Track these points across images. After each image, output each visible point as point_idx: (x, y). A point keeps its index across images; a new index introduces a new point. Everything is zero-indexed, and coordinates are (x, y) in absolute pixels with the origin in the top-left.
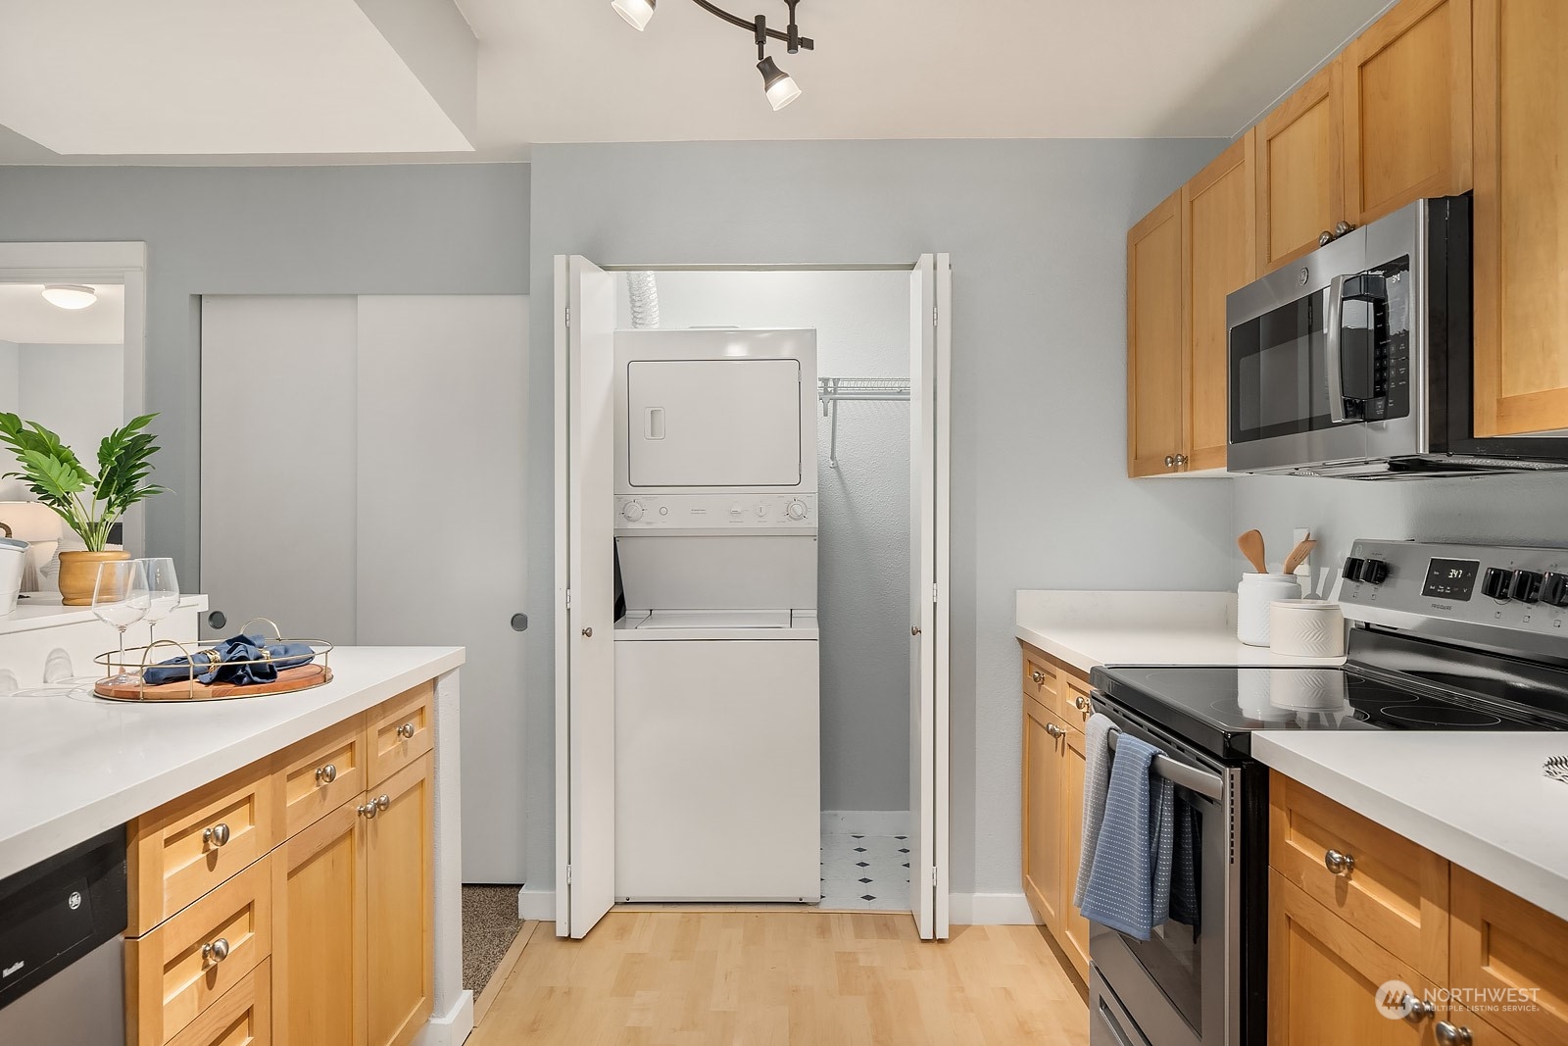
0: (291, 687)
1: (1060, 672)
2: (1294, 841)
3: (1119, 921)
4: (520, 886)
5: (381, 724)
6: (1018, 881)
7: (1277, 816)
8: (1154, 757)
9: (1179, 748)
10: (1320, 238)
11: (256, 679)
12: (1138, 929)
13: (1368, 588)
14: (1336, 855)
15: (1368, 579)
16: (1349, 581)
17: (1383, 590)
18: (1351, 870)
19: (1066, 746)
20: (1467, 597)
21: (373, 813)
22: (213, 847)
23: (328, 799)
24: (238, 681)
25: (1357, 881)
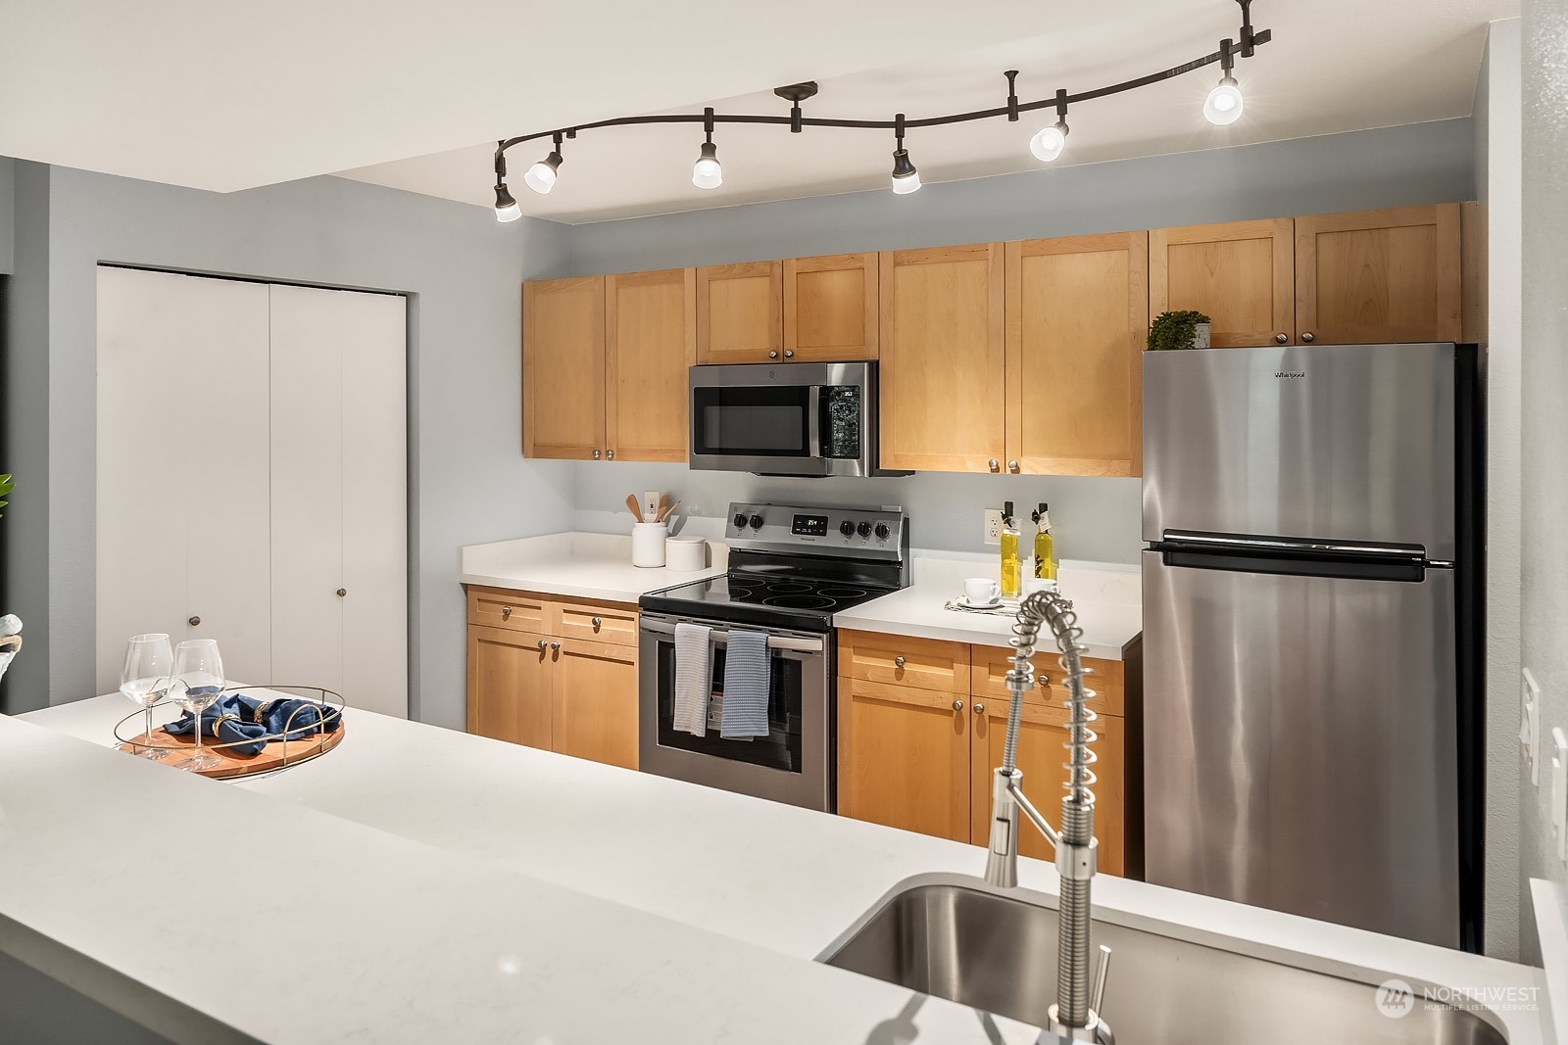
1: (544, 604)
2: (857, 660)
7: (844, 652)
10: (769, 352)
13: (749, 529)
14: (900, 659)
15: (752, 525)
16: (734, 526)
17: (761, 531)
18: (904, 664)
20: (824, 534)
25: (908, 667)
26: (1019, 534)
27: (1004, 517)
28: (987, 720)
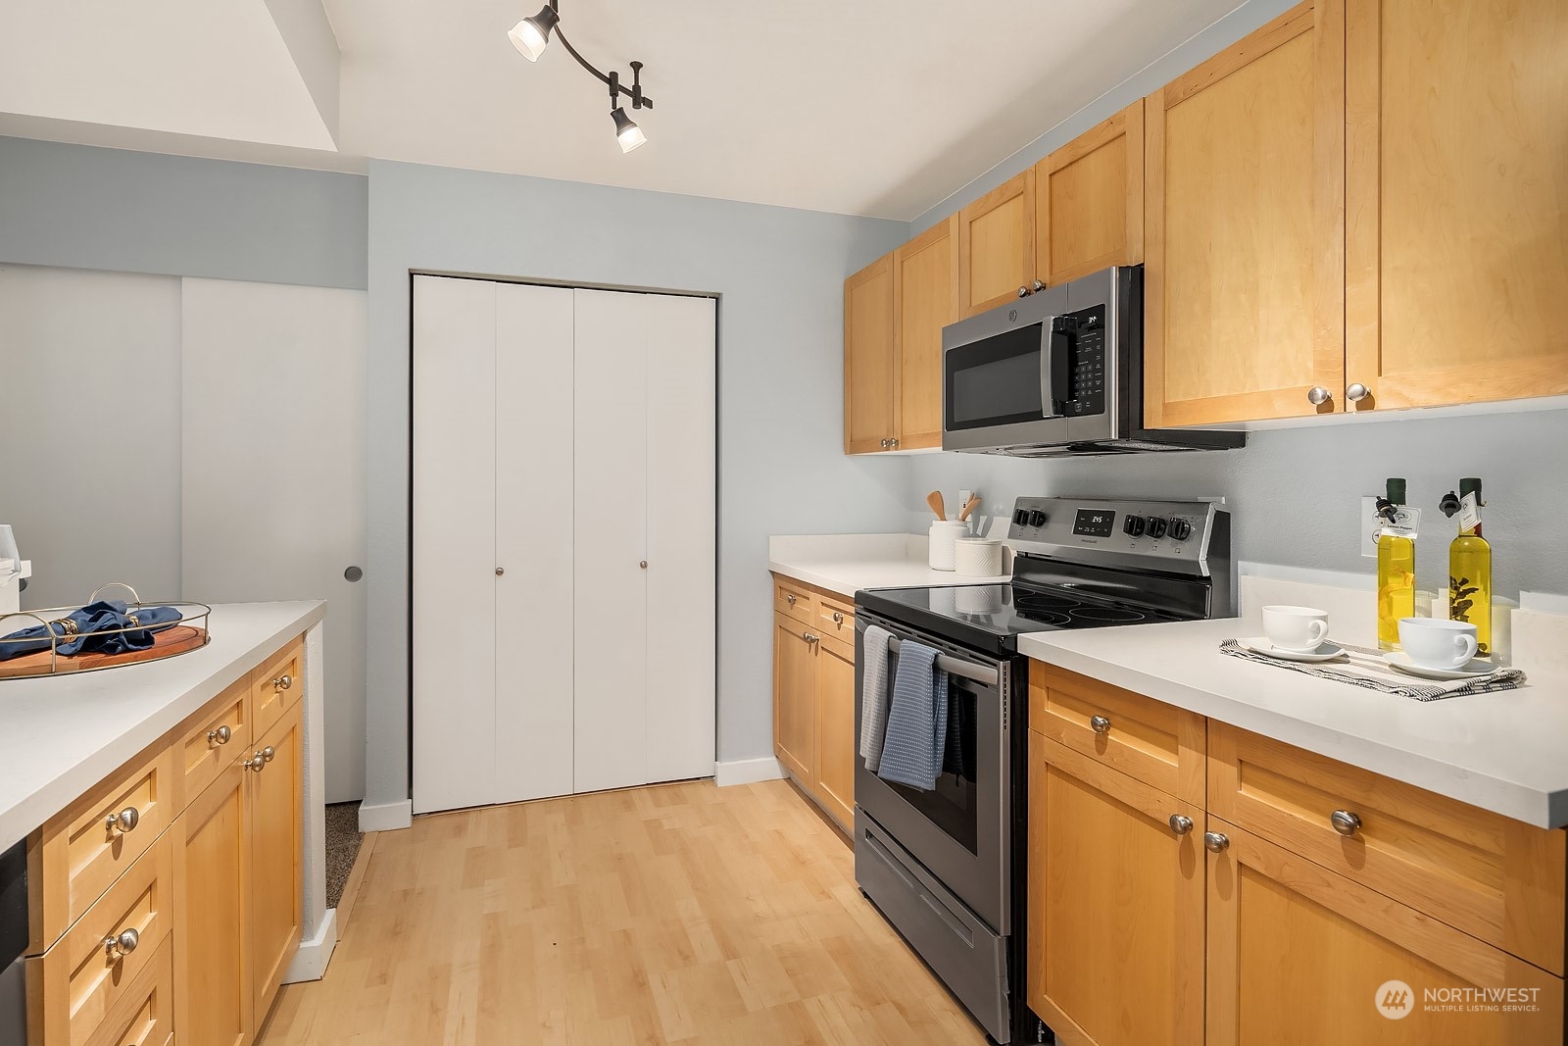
0: (172, 651)
1: (812, 595)
2: (1051, 709)
3: (908, 777)
4: (359, 802)
5: (263, 679)
6: (771, 749)
7: (1036, 693)
8: (936, 656)
9: (950, 648)
10: (1019, 290)
11: (130, 646)
12: (927, 783)
13: (1030, 529)
14: (1100, 719)
15: (1032, 524)
16: (1015, 525)
17: (1041, 531)
18: (1108, 729)
19: (820, 647)
20: (1108, 535)
21: (261, 766)
22: (116, 832)
23: (220, 760)
24: (111, 650)
25: (1114, 737)
26: (1412, 536)
27: (1380, 504)
28: (1234, 868)
